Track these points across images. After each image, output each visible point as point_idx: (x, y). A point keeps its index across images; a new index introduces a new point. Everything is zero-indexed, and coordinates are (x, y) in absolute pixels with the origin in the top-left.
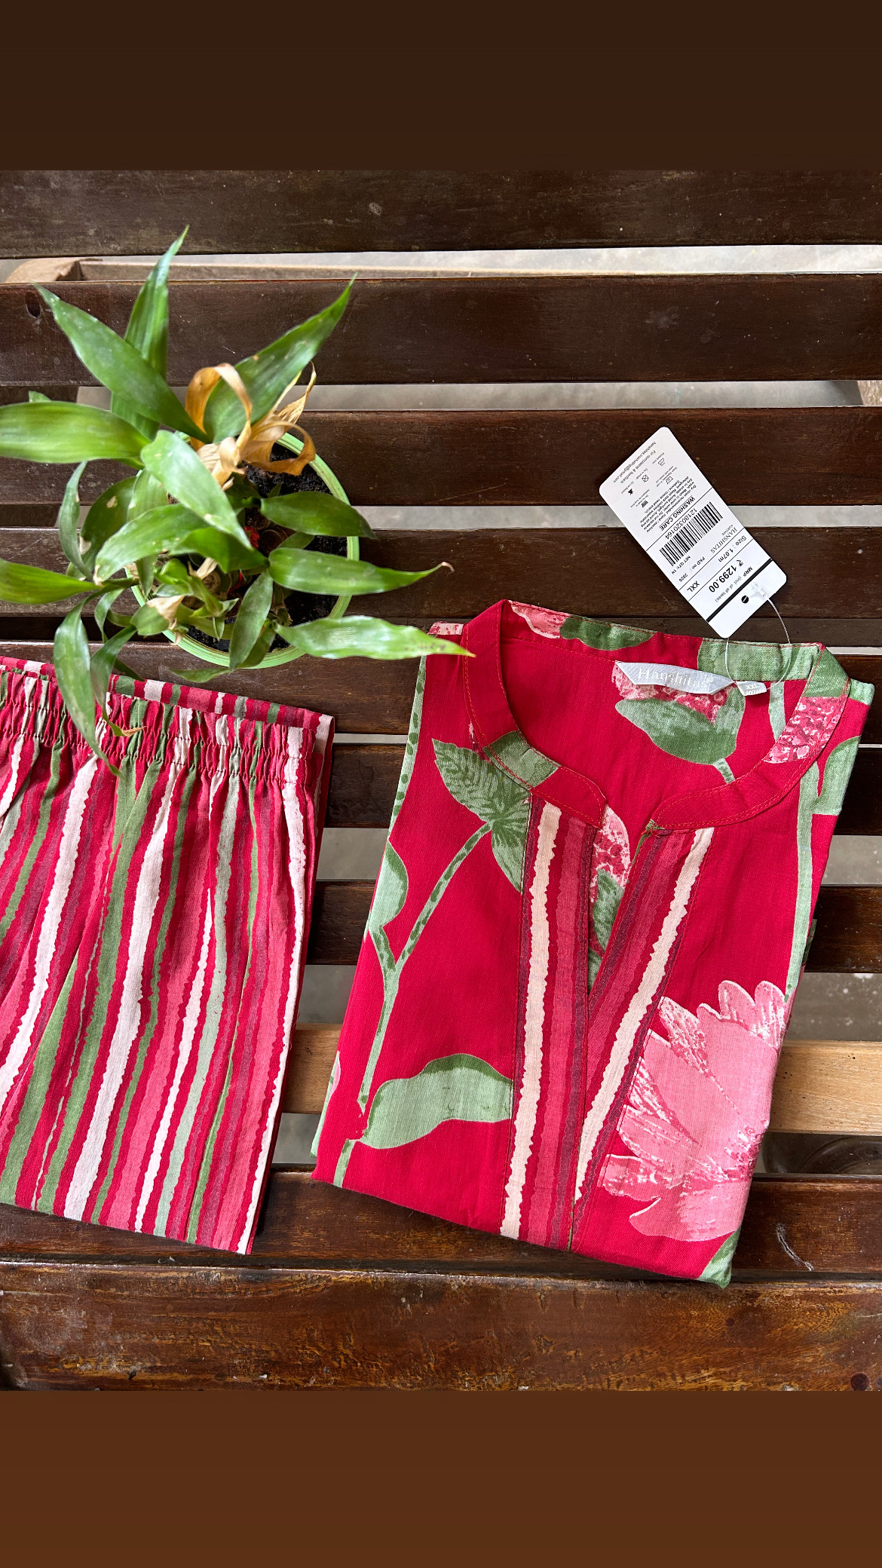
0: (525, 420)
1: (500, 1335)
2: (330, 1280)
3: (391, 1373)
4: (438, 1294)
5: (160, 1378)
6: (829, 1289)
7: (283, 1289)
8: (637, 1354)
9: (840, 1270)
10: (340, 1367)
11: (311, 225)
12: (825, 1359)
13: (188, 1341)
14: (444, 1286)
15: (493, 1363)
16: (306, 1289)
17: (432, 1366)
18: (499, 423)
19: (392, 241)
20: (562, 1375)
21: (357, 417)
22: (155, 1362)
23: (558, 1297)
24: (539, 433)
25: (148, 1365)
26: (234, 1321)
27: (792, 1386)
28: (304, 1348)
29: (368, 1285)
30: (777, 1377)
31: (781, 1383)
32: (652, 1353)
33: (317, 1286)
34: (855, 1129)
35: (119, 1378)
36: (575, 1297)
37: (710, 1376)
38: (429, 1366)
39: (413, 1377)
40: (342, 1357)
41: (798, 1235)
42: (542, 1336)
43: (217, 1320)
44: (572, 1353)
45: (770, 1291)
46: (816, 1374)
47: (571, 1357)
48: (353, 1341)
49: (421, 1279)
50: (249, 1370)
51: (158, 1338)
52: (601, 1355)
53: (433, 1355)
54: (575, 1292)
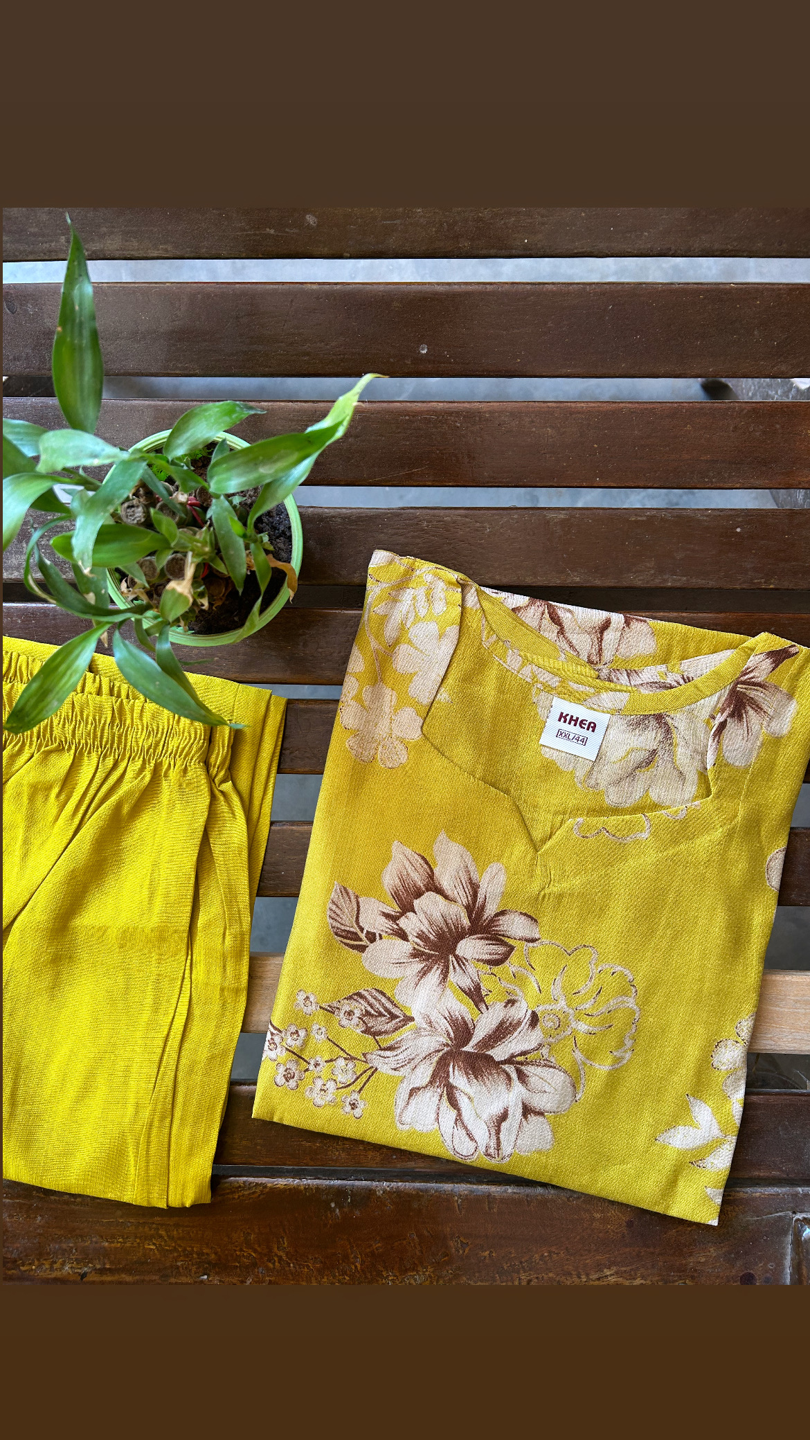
0: (444, 410)
1: (421, 1237)
2: (266, 1187)
3: (321, 1273)
4: (364, 1199)
5: (109, 1278)
7: (223, 1195)
8: (546, 1254)
10: (274, 1268)
11: (255, 235)
12: (718, 1258)
13: (135, 1245)
14: (370, 1192)
15: (415, 1264)
16: (243, 1195)
17: (359, 1267)
18: (421, 413)
19: (326, 249)
20: (477, 1274)
22: (105, 1264)
23: (473, 1202)
24: (456, 422)
25: (98, 1266)
26: (177, 1226)
28: (241, 1250)
29: (301, 1191)
30: (673, 1276)
32: (560, 1253)
33: (254, 1193)
35: (71, 1279)
36: (489, 1202)
37: (611, 1275)
38: (356, 1267)
39: (341, 1277)
40: (276, 1259)
42: (459, 1237)
43: (162, 1225)
44: (487, 1252)
46: (708, 1272)
47: (485, 1257)
48: (286, 1244)
49: (349, 1185)
50: (190, 1270)
51: (107, 1241)
52: (513, 1255)
53: (359, 1256)
54: (488, 1196)
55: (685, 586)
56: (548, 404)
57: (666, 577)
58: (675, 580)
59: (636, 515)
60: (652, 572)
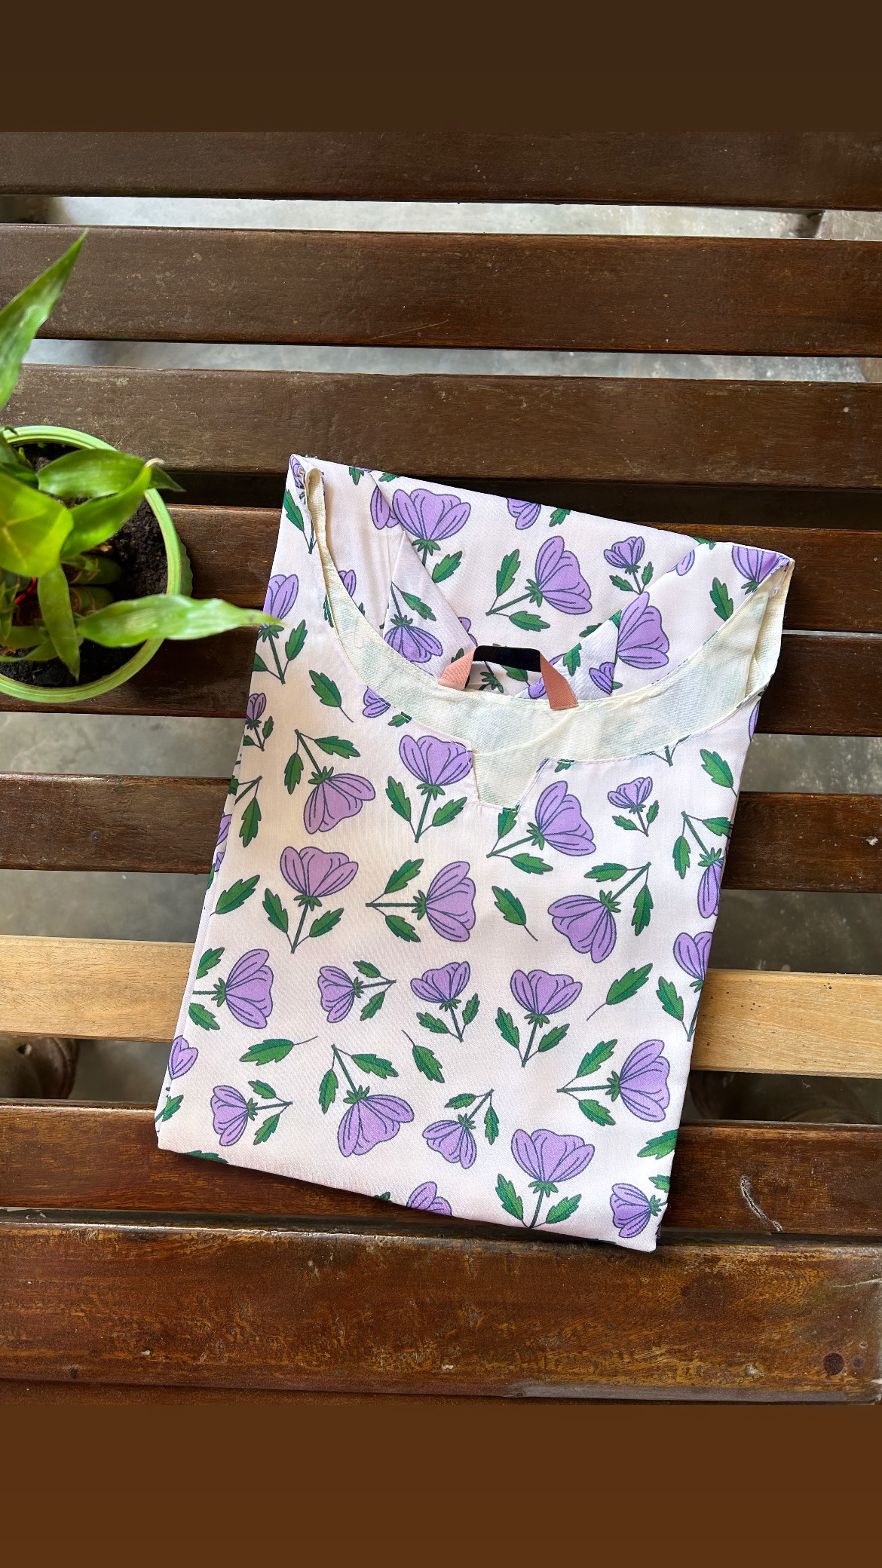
0: (471, 244)
1: (421, 1304)
2: (226, 1240)
3: (294, 1348)
4: (352, 1255)
5: (25, 1354)
6: (799, 1254)
7: (172, 1249)
8: (579, 1328)
9: (813, 1231)
10: (235, 1342)
12: (795, 1336)
13: (60, 1311)
14: (359, 1247)
15: (412, 1337)
16: (197, 1250)
17: (343, 1341)
18: (442, 248)
20: (492, 1353)
21: (280, 237)
22: (19, 1335)
23: (489, 1263)
24: (487, 261)
25: (11, 1338)
26: (112, 1287)
27: (756, 1368)
28: (193, 1319)
29: (269, 1245)
30: (739, 1357)
31: (743, 1363)
32: (596, 1327)
33: (210, 1247)
34: (831, 1069)
37: (661, 1355)
38: (339, 1341)
39: (319, 1354)
40: (238, 1330)
41: (766, 1190)
42: (469, 1305)
43: (93, 1287)
44: (506, 1325)
45: (732, 1255)
46: (784, 1352)
47: (502, 1330)
48: (251, 1311)
49: (332, 1239)
50: (129, 1345)
51: (23, 1306)
52: (537, 1329)
53: (343, 1328)
54: (508, 1254)
55: (775, 482)
56: (607, 239)
57: (751, 470)
58: (762, 475)
59: (715, 389)
60: (734, 463)
